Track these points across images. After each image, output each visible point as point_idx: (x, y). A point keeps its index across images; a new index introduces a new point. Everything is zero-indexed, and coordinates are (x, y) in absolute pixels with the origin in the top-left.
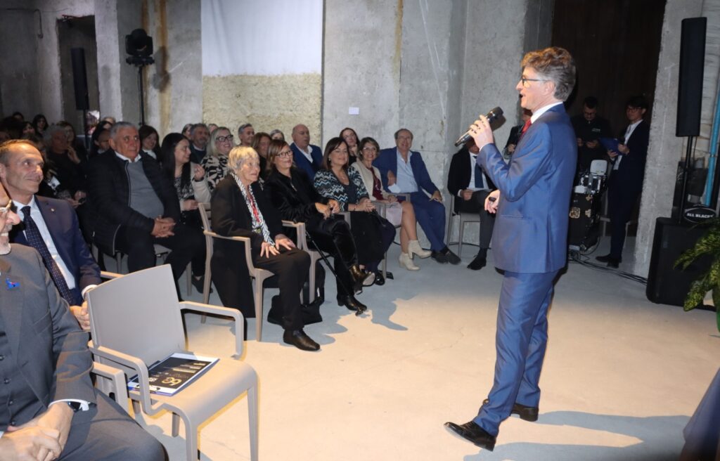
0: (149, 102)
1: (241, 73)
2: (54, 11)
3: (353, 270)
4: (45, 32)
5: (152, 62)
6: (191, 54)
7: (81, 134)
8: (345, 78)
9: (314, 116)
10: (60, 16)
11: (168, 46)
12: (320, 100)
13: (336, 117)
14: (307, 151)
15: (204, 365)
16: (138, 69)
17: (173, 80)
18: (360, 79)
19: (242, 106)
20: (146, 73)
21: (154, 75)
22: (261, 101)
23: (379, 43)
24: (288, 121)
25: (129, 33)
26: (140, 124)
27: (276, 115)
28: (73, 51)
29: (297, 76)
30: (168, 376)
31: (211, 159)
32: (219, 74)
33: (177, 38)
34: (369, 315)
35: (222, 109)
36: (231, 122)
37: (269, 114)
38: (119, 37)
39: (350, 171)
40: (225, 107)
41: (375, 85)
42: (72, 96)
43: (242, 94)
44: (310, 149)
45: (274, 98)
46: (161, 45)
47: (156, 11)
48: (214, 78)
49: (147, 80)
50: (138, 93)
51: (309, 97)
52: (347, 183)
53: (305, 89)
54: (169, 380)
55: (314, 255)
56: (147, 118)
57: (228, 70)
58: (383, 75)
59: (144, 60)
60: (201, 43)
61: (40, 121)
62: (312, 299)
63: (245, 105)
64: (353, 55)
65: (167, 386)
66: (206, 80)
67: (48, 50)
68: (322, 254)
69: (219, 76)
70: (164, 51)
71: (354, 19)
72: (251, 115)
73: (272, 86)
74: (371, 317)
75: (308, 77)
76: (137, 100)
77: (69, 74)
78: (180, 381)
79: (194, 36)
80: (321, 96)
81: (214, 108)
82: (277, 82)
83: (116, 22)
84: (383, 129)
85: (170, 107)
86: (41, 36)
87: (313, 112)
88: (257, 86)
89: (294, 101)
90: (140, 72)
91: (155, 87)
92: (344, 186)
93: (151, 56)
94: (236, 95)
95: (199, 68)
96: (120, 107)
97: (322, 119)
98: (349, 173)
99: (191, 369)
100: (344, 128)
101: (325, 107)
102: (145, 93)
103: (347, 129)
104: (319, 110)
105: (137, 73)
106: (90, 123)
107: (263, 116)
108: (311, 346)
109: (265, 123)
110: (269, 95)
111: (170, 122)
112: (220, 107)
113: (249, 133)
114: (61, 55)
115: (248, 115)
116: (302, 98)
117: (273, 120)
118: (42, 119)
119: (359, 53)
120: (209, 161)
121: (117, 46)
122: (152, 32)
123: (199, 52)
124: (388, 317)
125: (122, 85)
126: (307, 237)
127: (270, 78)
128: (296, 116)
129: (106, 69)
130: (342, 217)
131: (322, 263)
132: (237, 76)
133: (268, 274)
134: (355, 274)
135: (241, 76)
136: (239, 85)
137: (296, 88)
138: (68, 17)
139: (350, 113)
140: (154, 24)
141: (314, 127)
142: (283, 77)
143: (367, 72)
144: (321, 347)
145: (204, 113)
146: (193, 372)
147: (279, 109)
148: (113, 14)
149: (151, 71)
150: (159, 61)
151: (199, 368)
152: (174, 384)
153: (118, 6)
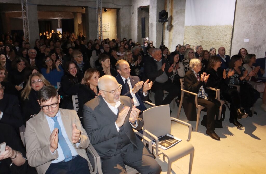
0: (165, 35)
1: (199, 25)
2: (137, 5)
3: (238, 111)
4: (134, 12)
5: (167, 21)
6: (181, 18)
7: (142, 45)
8: (244, 27)
9: (228, 42)
10: (139, 7)
11: (173, 15)
12: (232, 36)
13: (238, 43)
14: (224, 57)
15: (176, 141)
16: (162, 24)
17: (174, 27)
18: (251, 27)
19: (199, 37)
20: (165, 25)
21: (168, 25)
22: (207, 36)
23: (262, 11)
24: (217, 44)
25: (160, 12)
26: (161, 43)
27: (212, 41)
28: (142, 18)
29: (222, 26)
30: (164, 142)
31: (186, 60)
32: (191, 25)
33: (177, 12)
34: (243, 129)
35: (191, 38)
36: (194, 43)
37: (209, 41)
38: (157, 13)
39: (242, 68)
40: (192, 38)
41: (258, 30)
42: (141, 33)
43: (199, 33)
44: (225, 57)
45: (212, 35)
46: (171, 15)
47: (170, 3)
48: (189, 27)
49: (165, 27)
50: (162, 32)
51: (227, 35)
52: (240, 73)
53: (225, 31)
54: (165, 144)
55: (222, 102)
56: (164, 41)
57: (195, 24)
58: (262, 25)
59: (164, 21)
60: (185, 14)
61: (130, 41)
62: (219, 118)
63: (200, 37)
64: (248, 17)
65: (164, 146)
66: (186, 27)
67: (135, 17)
68: (225, 102)
69: (191, 26)
70: (171, 17)
71: (250, 1)
72: (202, 41)
73: (211, 30)
74: (244, 130)
75: (227, 26)
76: (161, 34)
77: (140, 25)
78: (168, 145)
79: (183, 11)
80: (232, 34)
81: (188, 38)
82: (214, 28)
83: (156, 8)
84: (259, 48)
85: (172, 37)
86: (133, 13)
87: (228, 41)
88: (206, 30)
89: (220, 36)
90: (163, 25)
91: (168, 30)
92: (239, 74)
93: (167, 19)
94: (197, 33)
95: (184, 23)
96: (156, 37)
97: (231, 43)
98: (241, 69)
99: (172, 142)
100: (241, 48)
101: (233, 39)
102: (164, 32)
103: (243, 49)
104: (230, 40)
105: (162, 25)
106: (145, 41)
107: (207, 42)
108: (216, 138)
109: (207, 44)
110: (210, 33)
111: (172, 42)
112: (191, 37)
113: (201, 49)
114: (138, 19)
115: (201, 41)
116: (223, 35)
117: (211, 43)
118: (131, 40)
119: (252, 16)
120: (185, 60)
121: (156, 16)
122: (168, 11)
123: (184, 17)
124: (252, 132)
125: (156, 29)
126: (220, 95)
127: (211, 27)
128: (220, 42)
129: (152, 24)
130: (236, 88)
131: (225, 105)
132: (198, 26)
133: (203, 108)
134: (239, 113)
135: (199, 26)
136: (199, 29)
137: (221, 31)
138: (141, 7)
139: (245, 41)
140: (169, 8)
141: (228, 46)
142: (216, 26)
143: (255, 24)
144: (221, 139)
145: (184, 39)
146: (173, 143)
147: (213, 39)
148: (156, 5)
149: (167, 24)
150: (170, 21)
151: (175, 142)
152: (166, 146)
153: (158, 2)
